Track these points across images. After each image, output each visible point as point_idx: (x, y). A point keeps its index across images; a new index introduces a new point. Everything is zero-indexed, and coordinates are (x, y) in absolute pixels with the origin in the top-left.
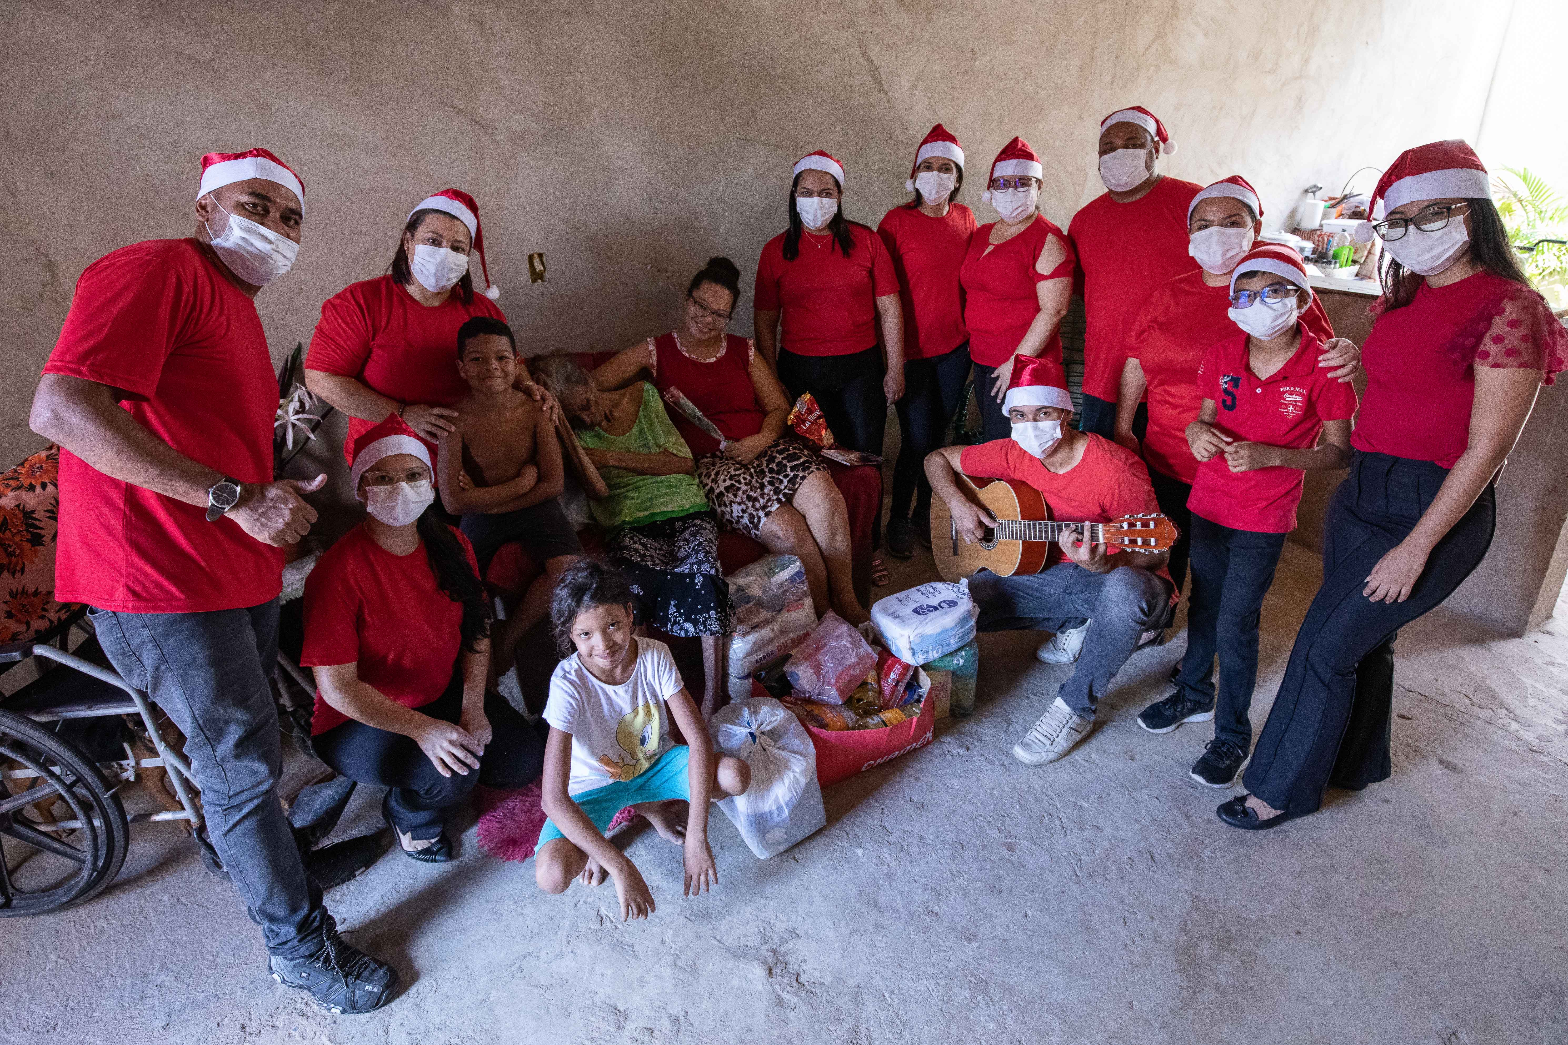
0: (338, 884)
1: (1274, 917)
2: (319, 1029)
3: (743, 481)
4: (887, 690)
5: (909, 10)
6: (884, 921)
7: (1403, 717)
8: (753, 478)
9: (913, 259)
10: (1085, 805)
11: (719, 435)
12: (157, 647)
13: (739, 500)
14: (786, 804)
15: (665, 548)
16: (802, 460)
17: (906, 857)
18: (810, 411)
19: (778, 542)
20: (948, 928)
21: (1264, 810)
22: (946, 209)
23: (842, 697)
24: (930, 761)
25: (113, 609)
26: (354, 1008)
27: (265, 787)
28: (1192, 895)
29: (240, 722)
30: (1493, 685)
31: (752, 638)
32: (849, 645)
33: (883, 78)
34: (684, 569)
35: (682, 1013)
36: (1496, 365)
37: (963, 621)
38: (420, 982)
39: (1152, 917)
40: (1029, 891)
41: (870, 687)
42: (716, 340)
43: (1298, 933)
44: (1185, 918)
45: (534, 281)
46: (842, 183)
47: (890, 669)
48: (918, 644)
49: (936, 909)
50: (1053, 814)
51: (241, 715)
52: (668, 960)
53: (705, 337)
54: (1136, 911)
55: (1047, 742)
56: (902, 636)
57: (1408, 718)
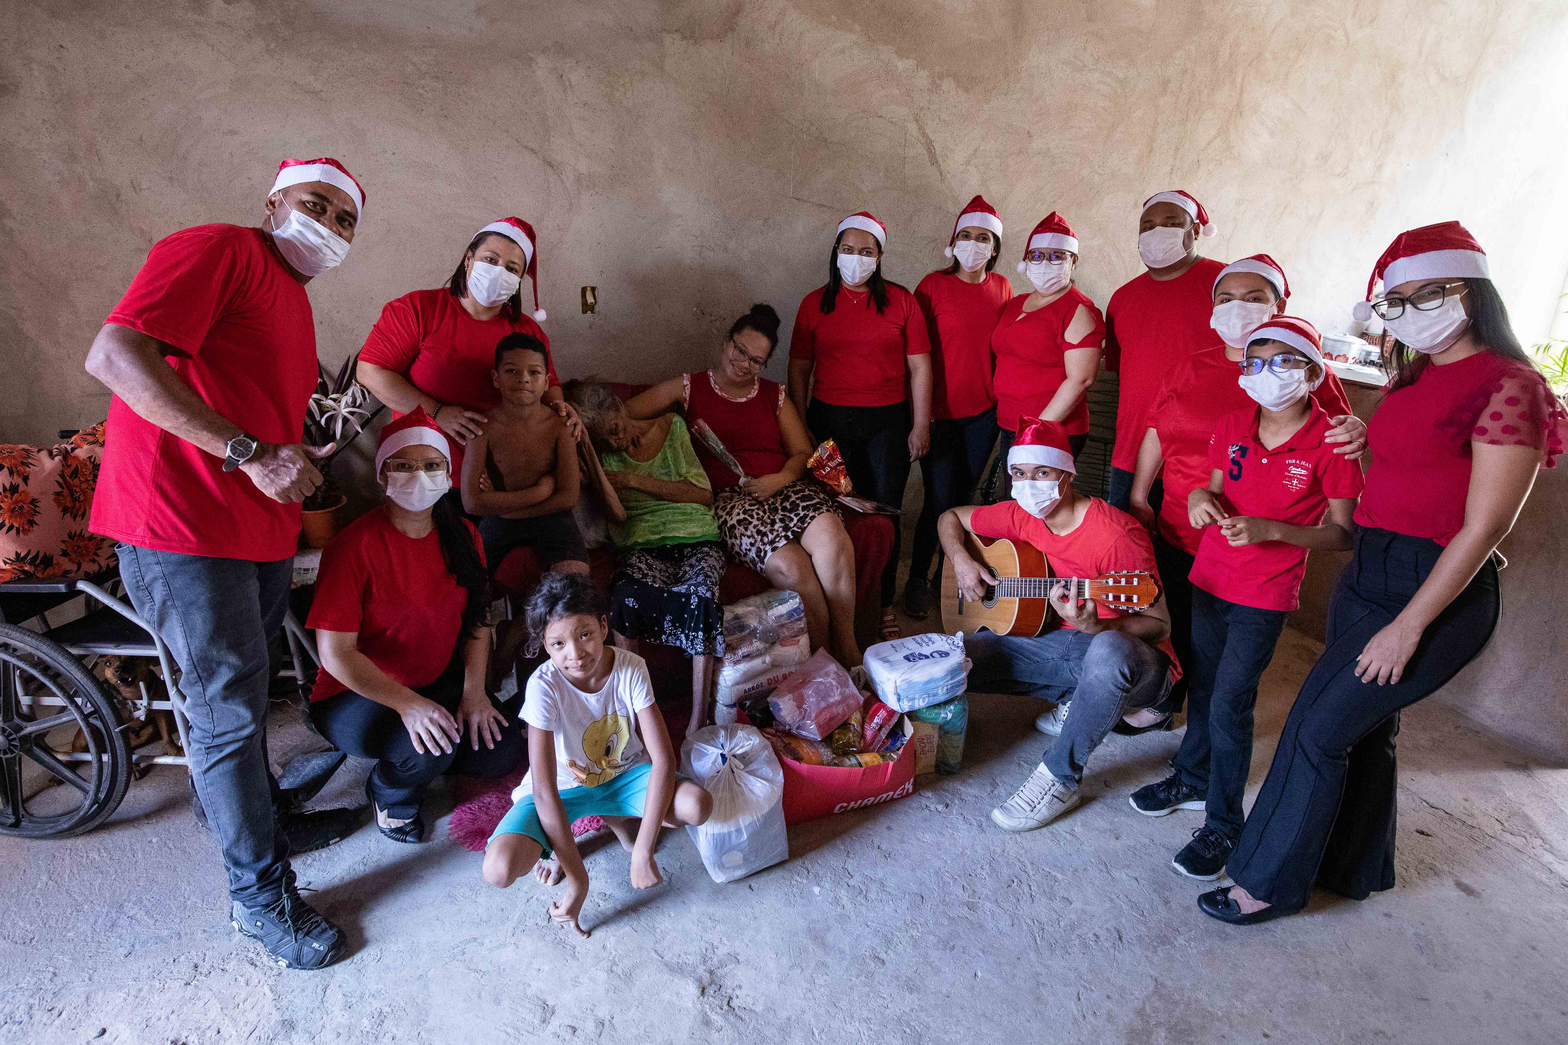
0: (311, 850)
1: (1242, 1016)
2: (263, 979)
3: (756, 516)
4: (869, 734)
5: (967, 90)
6: (828, 960)
7: (1422, 833)
8: (765, 513)
9: (947, 322)
10: (1059, 876)
11: (740, 470)
12: (167, 584)
13: (749, 533)
14: (746, 827)
15: (671, 570)
16: (814, 502)
17: (863, 901)
18: (831, 458)
19: (781, 577)
20: (892, 976)
21: (1248, 903)
22: (983, 277)
23: (821, 734)
24: (906, 813)
25: (134, 543)
26: (299, 963)
27: (246, 732)
28: (1156, 980)
29: (231, 666)
30: (1530, 814)
31: (743, 667)
32: (834, 683)
33: (937, 152)
34: (682, 589)
35: (608, 1017)
36: (1493, 442)
37: (953, 672)
38: (366, 949)
39: (1108, 997)
40: (983, 952)
41: (852, 728)
42: (751, 382)
43: (1266, 1036)
44: (1144, 1003)
45: (584, 312)
46: (882, 245)
47: (875, 713)
48: (904, 690)
49: (883, 956)
50: (1024, 880)
51: (233, 659)
52: (605, 964)
53: (739, 379)
54: (1093, 988)
55: (1028, 808)
56: (889, 680)
57: (1428, 835)
